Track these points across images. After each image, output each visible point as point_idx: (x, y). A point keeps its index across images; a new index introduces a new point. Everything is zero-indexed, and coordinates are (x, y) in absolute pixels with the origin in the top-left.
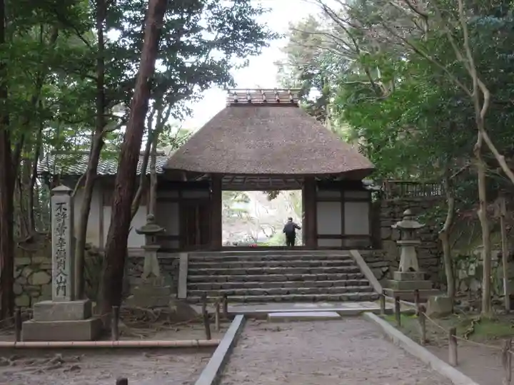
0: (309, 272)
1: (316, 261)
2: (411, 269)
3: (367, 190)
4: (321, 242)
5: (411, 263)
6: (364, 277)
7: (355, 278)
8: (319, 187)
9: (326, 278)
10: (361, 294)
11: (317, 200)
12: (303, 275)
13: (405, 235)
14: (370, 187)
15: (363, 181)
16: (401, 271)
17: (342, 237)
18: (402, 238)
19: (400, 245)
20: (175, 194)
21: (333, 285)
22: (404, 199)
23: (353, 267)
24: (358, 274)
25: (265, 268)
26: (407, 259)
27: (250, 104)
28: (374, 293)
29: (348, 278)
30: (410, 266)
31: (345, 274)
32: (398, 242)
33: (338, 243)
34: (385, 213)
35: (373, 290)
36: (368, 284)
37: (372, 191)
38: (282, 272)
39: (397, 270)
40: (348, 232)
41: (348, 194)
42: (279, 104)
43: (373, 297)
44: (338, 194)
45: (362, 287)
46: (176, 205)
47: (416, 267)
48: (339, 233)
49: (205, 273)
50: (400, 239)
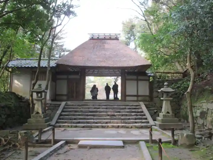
0: (119, 112)
1: (124, 107)
2: (168, 113)
3: (148, 76)
4: (128, 98)
5: (168, 109)
6: (145, 115)
7: (141, 116)
8: (127, 74)
9: (127, 115)
10: (143, 125)
11: (126, 79)
12: (116, 114)
13: (165, 95)
14: (149, 74)
15: (146, 72)
16: (163, 113)
17: (137, 96)
18: (164, 97)
19: (162, 100)
20: (65, 77)
21: (129, 119)
22: (164, 79)
23: (140, 110)
24: (142, 114)
25: (98, 110)
26: (166, 107)
27: (98, 39)
28: (149, 124)
29: (137, 115)
30: (167, 111)
31: (136, 113)
32: (161, 98)
33: (135, 98)
34: (156, 85)
35: (148, 122)
36: (146, 119)
37: (150, 76)
38: (106, 112)
39: (161, 113)
40: (139, 94)
41: (140, 78)
42: (110, 39)
43: (148, 126)
44: (135, 77)
45: (144, 121)
46: (66, 81)
47: (170, 112)
48: (136, 94)
49: (70, 111)
50: (163, 97)
